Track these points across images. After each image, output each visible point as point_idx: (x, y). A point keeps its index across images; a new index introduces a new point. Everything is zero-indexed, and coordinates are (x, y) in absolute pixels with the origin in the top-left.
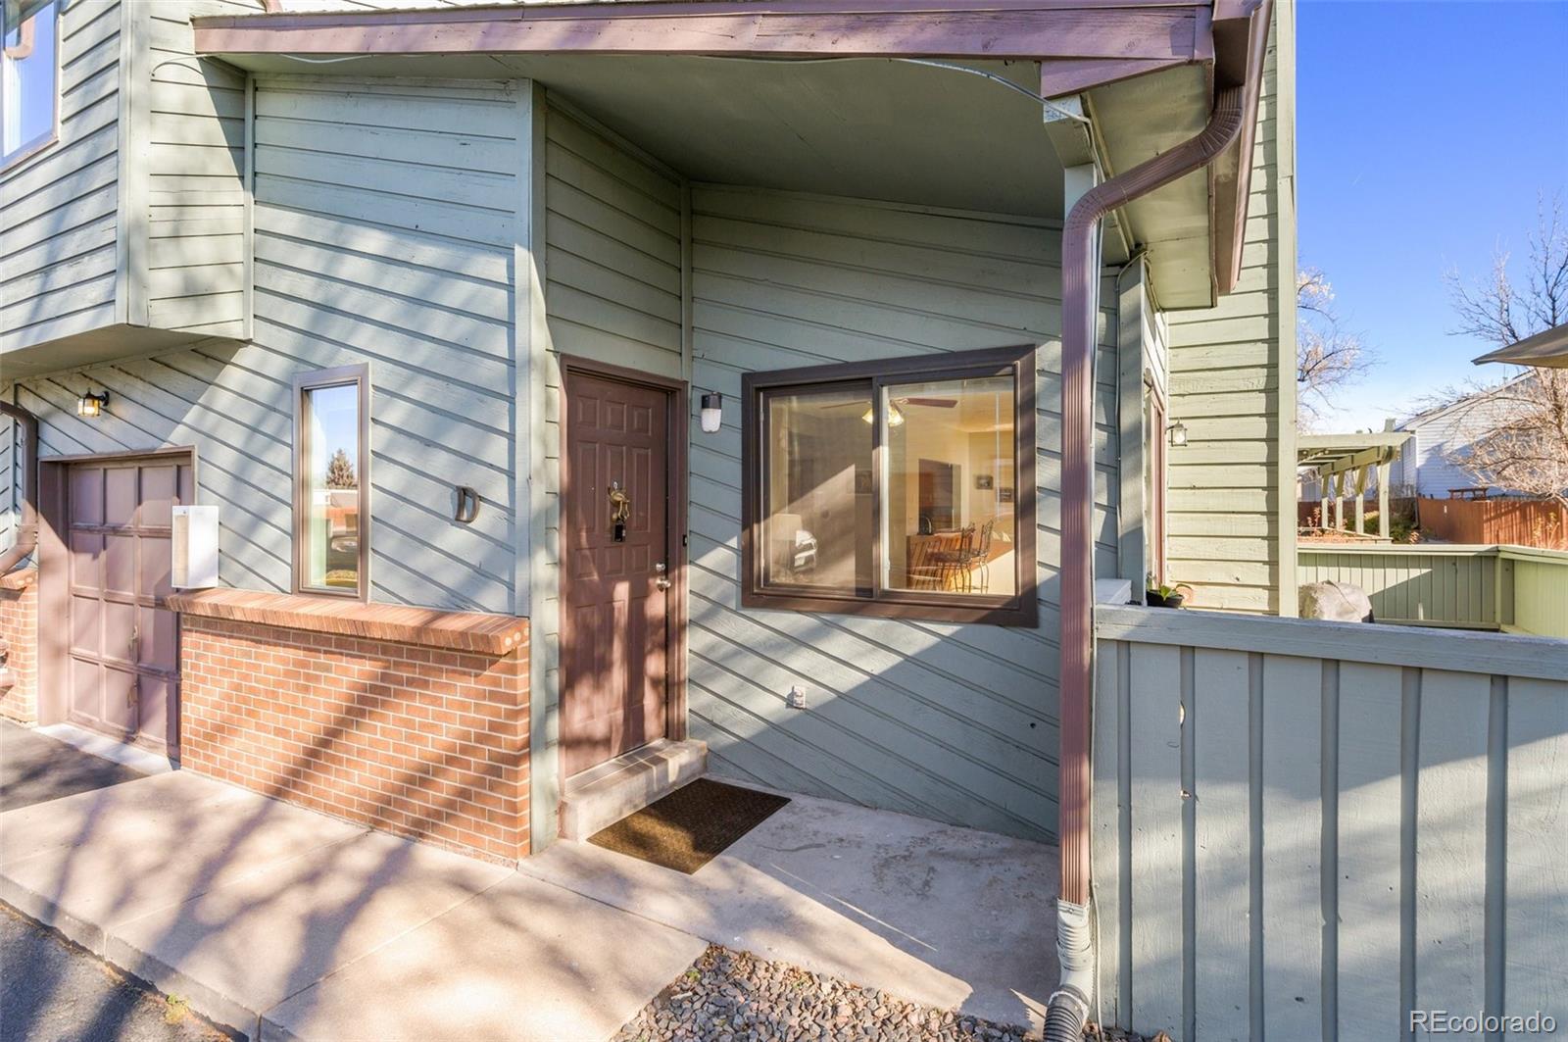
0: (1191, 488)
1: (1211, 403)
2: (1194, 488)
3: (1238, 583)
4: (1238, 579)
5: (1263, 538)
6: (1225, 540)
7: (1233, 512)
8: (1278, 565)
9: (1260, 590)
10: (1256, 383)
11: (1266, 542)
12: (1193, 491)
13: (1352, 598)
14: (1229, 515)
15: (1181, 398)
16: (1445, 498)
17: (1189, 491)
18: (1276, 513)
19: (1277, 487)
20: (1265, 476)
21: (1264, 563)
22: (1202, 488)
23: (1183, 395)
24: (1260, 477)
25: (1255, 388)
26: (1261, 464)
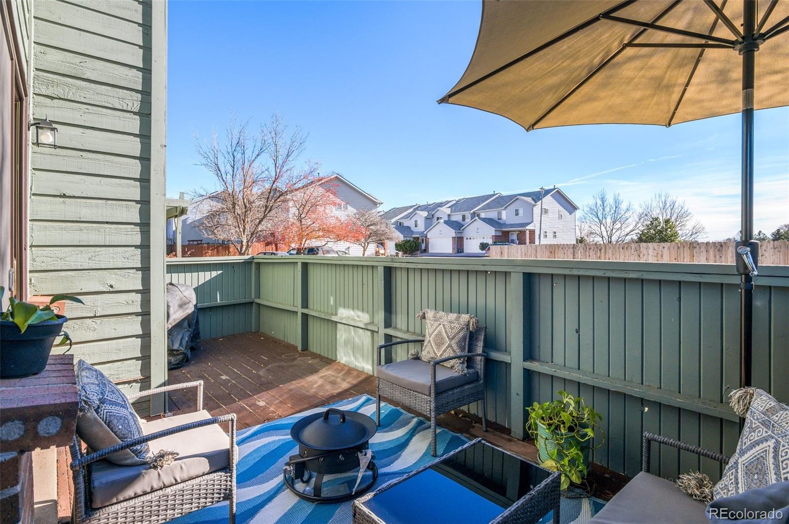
0: (60, 196)
1: (85, 113)
2: (64, 196)
3: (112, 290)
4: (112, 286)
5: (136, 247)
6: (98, 249)
7: (107, 223)
8: (149, 270)
9: (134, 294)
10: (130, 104)
11: (139, 250)
12: (62, 199)
13: (186, 293)
14: (102, 225)
15: (48, 101)
16: (186, 244)
17: (58, 199)
18: (148, 225)
19: (149, 202)
20: (138, 190)
21: (137, 269)
22: (74, 197)
23: (52, 98)
24: (134, 191)
25: (129, 109)
26: (135, 179)
